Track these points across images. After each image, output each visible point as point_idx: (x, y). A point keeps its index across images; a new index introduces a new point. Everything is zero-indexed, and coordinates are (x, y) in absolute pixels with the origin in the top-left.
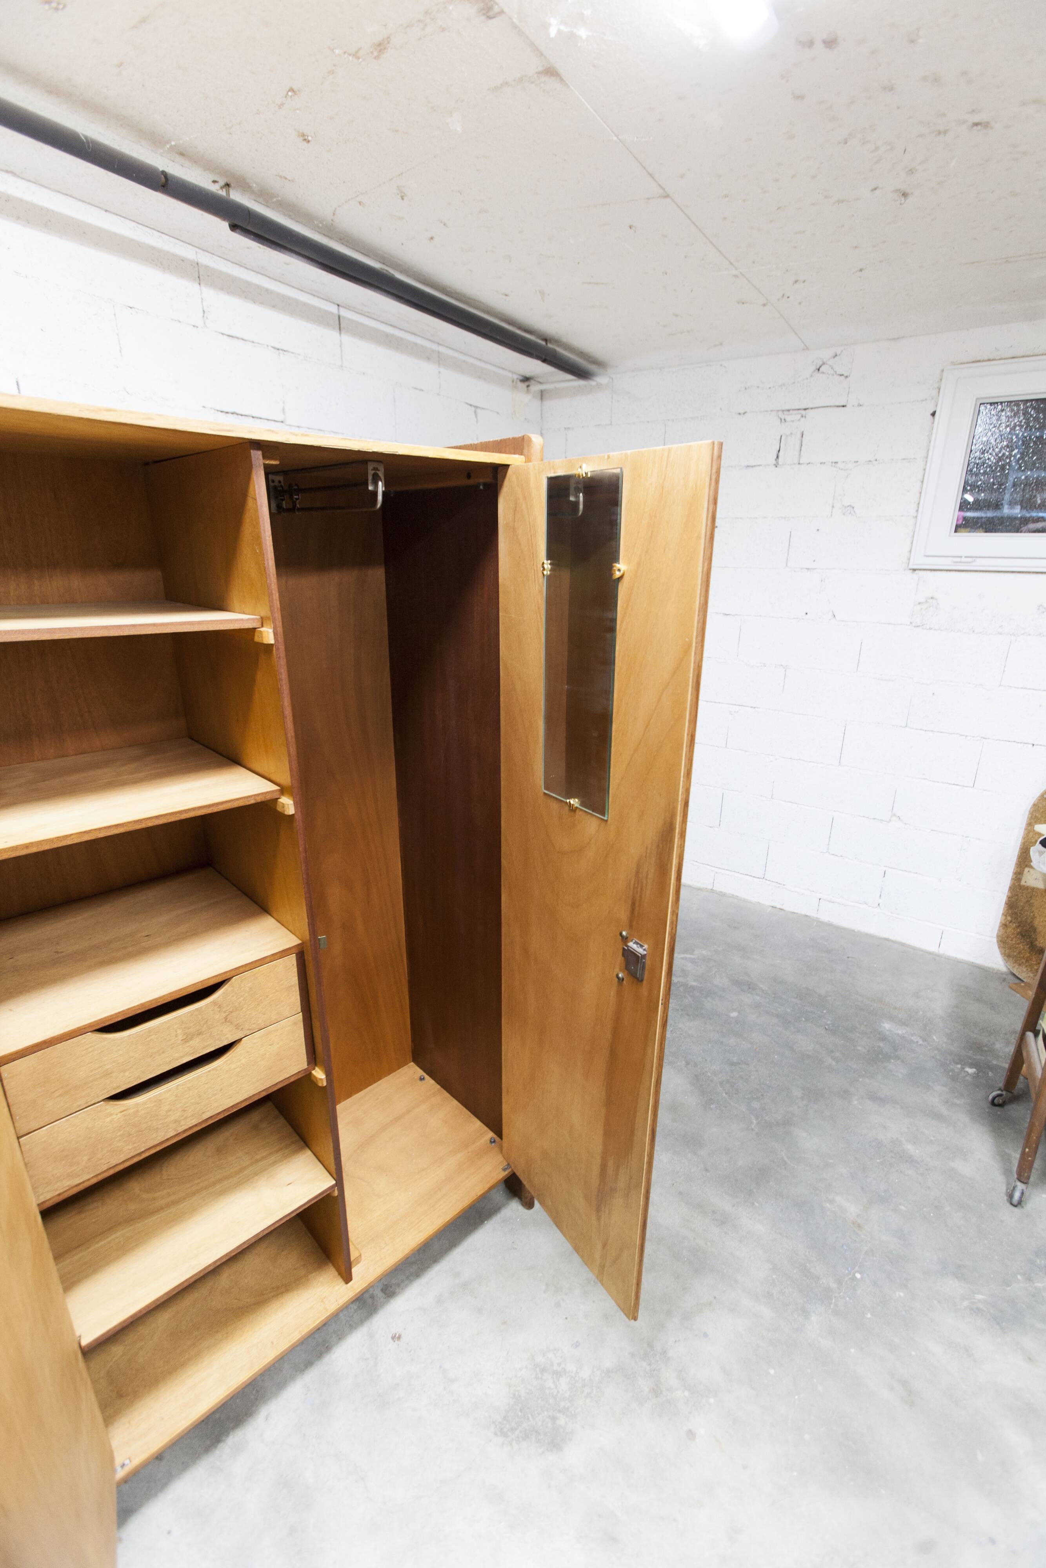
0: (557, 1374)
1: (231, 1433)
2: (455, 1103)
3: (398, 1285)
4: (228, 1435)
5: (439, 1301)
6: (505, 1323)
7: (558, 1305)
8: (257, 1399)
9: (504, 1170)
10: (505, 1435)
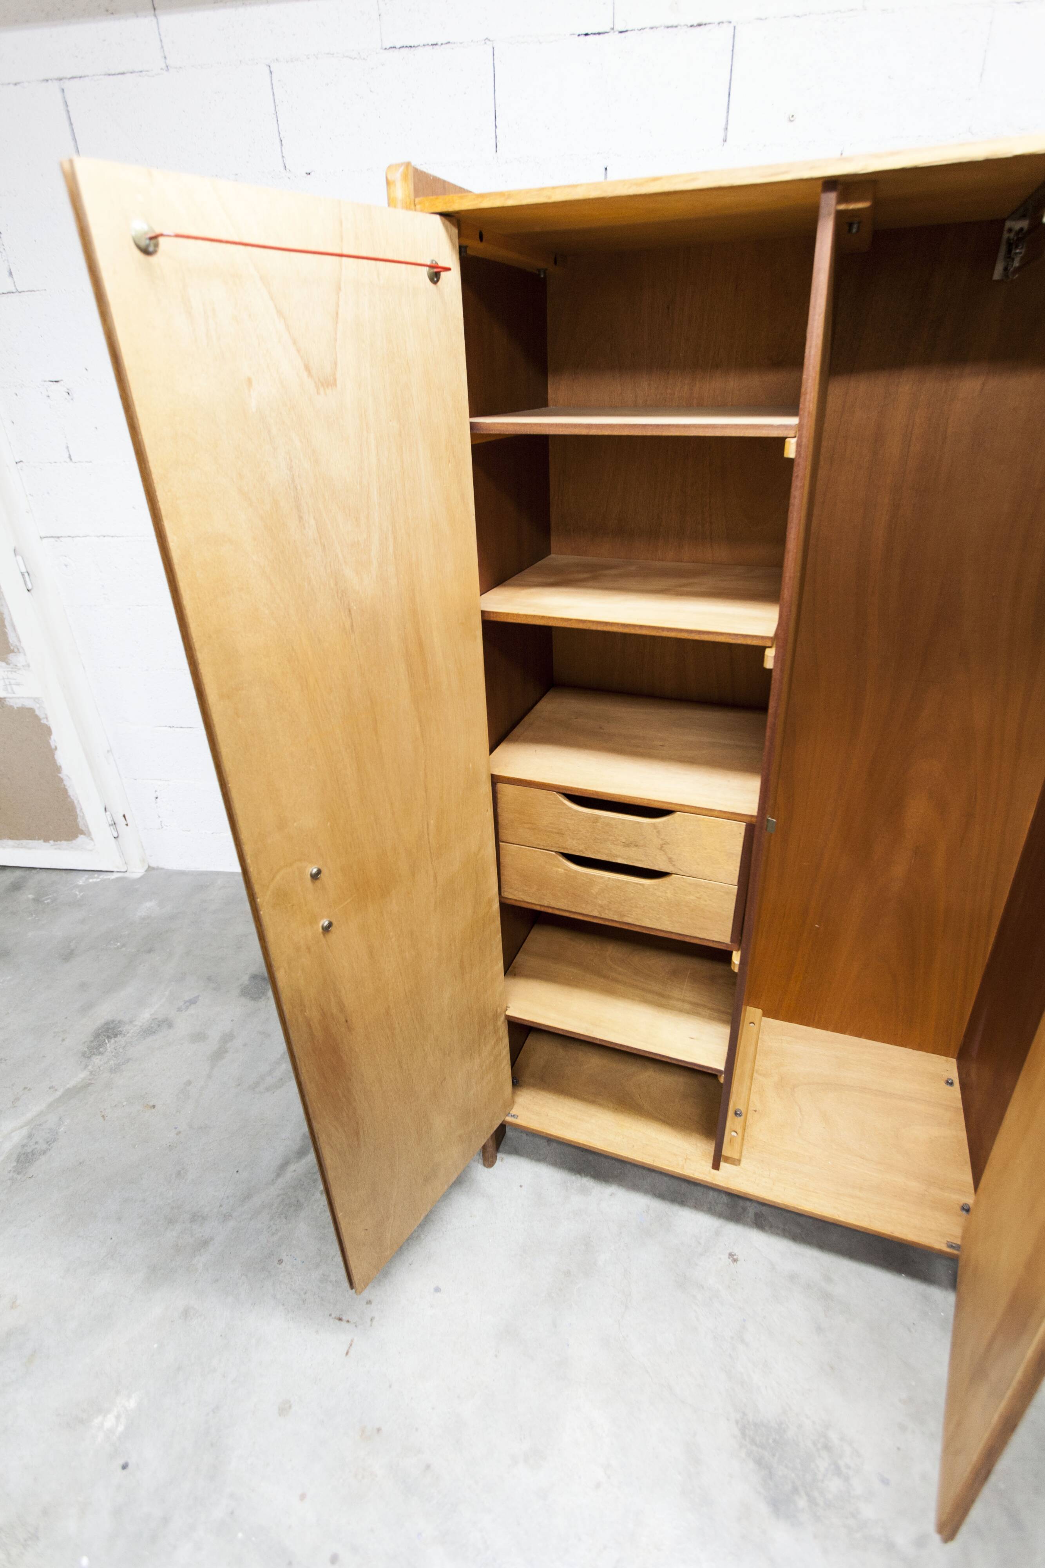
0: (837, 1471)
1: (588, 1177)
2: (964, 1135)
3: (771, 1227)
4: (586, 1176)
5: (793, 1277)
6: (832, 1368)
7: (903, 1428)
8: (616, 1177)
9: (951, 1246)
10: (744, 1435)
